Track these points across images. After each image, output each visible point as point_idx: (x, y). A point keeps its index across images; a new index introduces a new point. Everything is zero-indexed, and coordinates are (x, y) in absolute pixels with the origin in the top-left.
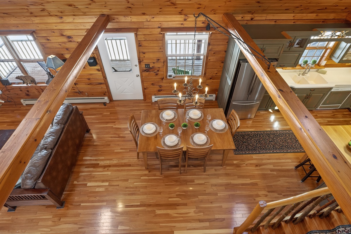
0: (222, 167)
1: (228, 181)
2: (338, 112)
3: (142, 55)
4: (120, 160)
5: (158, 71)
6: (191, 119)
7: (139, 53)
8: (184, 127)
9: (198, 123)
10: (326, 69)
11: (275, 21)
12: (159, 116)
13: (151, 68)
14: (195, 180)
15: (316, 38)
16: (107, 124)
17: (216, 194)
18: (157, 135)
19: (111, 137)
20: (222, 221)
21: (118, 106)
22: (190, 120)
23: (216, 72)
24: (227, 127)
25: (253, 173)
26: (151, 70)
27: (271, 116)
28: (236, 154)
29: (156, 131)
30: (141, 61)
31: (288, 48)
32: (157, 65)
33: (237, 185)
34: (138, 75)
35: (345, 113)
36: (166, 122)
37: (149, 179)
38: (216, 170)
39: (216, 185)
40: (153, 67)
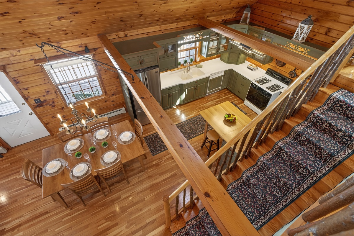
0: (144, 172)
1: (152, 183)
2: (221, 93)
3: (25, 92)
4: (32, 212)
5: (53, 102)
6: (99, 140)
7: (20, 90)
8: (91, 152)
9: (104, 143)
10: (202, 63)
11: (146, 34)
12: (63, 149)
13: (43, 102)
14: (121, 196)
15: (182, 42)
16: (8, 178)
17: (144, 200)
18: (63, 170)
19: (17, 191)
20: (153, 223)
21: (20, 152)
22: (98, 142)
23: (116, 88)
24: (135, 136)
25: (171, 166)
26: (44, 104)
27: (176, 111)
28: (153, 155)
29: (62, 166)
30: (27, 98)
31: (164, 54)
32: (49, 97)
33: (159, 183)
34: (32, 113)
35: (225, 92)
36: (72, 152)
37: (72, 217)
38: (139, 177)
39: (141, 192)
40: (46, 100)
